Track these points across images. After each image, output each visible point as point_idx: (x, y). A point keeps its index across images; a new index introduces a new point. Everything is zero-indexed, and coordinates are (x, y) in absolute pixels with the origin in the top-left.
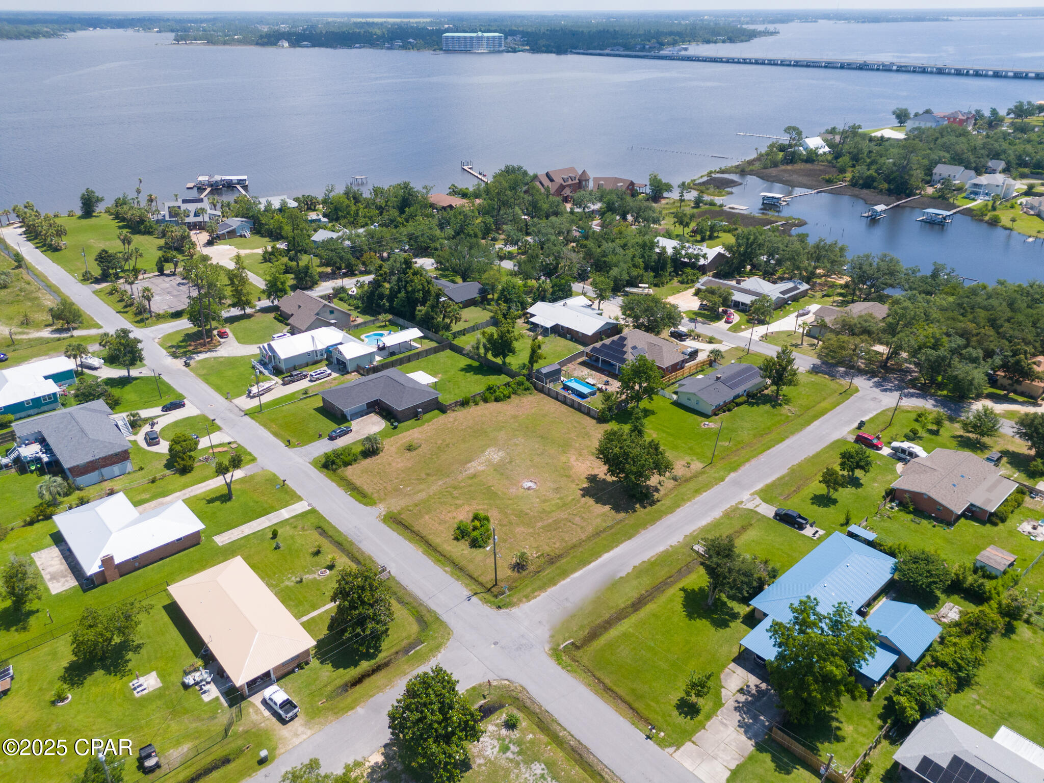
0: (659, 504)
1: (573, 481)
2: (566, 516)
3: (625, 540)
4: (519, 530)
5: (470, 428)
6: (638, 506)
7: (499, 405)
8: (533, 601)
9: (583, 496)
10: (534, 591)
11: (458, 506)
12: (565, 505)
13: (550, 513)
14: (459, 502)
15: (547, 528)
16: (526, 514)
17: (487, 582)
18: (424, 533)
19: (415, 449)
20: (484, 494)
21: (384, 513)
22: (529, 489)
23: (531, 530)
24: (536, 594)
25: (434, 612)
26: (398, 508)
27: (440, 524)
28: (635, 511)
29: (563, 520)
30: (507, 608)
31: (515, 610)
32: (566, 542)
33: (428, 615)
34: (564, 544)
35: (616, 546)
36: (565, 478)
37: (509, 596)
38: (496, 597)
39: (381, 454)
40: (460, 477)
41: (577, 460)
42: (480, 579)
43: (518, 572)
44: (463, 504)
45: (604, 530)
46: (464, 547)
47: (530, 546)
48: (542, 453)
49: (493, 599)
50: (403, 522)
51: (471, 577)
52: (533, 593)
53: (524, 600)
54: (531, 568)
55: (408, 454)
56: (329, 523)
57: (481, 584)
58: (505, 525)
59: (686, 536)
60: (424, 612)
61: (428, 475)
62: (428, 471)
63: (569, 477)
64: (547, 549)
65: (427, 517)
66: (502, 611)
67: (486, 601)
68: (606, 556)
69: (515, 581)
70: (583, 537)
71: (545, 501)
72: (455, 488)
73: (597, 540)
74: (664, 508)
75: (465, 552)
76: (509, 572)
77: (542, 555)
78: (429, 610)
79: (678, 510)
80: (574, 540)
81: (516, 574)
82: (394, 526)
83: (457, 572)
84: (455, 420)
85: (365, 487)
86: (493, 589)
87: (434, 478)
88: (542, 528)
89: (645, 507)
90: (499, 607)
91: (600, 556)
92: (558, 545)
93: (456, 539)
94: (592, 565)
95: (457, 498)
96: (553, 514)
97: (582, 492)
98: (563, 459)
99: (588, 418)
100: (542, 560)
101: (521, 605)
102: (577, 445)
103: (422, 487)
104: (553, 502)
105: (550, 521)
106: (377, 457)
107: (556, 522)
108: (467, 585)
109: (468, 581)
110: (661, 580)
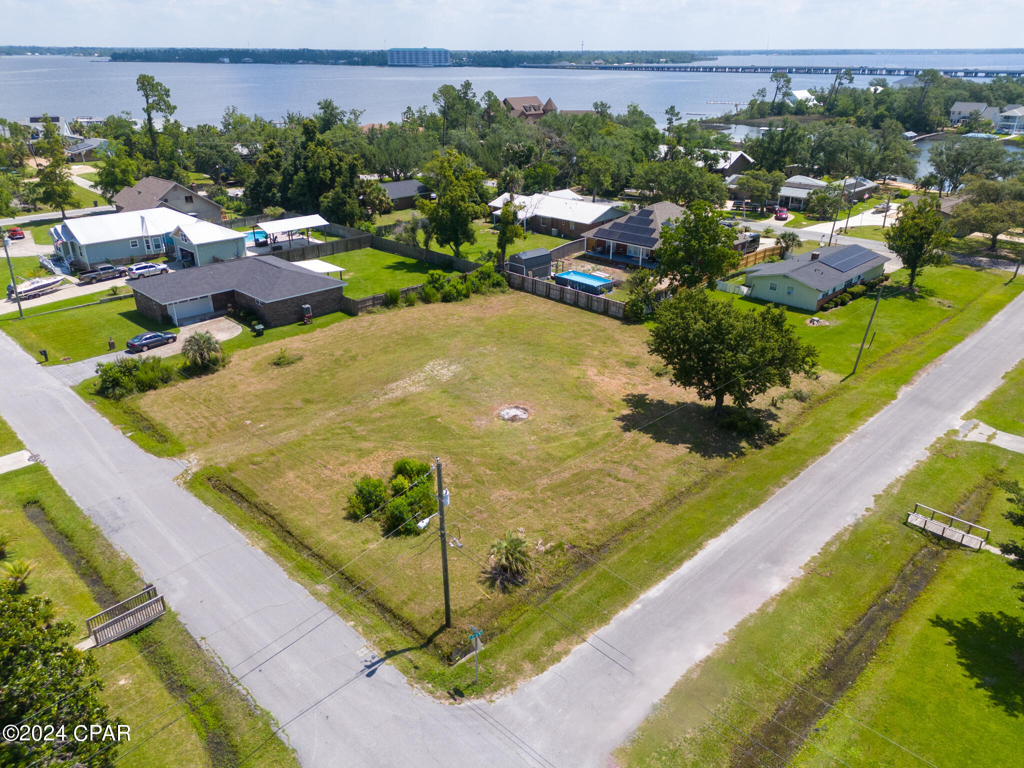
0: (786, 439)
1: (600, 405)
2: (599, 465)
3: (746, 510)
4: (499, 494)
5: (396, 333)
6: (744, 444)
7: (449, 306)
8: (552, 670)
9: (626, 429)
10: (551, 640)
11: (362, 453)
12: (591, 445)
13: (562, 460)
14: (364, 445)
15: (561, 489)
16: (513, 463)
17: (424, 620)
18: (277, 506)
19: (290, 363)
20: (420, 429)
21: (194, 470)
22: (514, 419)
23: (527, 494)
24: (557, 648)
25: (266, 714)
26: (231, 459)
27: (318, 487)
28: (742, 454)
29: (592, 472)
30: (480, 694)
31: (502, 700)
32: (609, 516)
33: (245, 725)
34: (608, 523)
35: (731, 523)
36: (582, 401)
37: (484, 656)
38: (448, 659)
39: (222, 372)
40: (373, 404)
41: (600, 373)
42: (407, 613)
43: (504, 590)
44: (376, 448)
45: (688, 491)
46: (370, 535)
47: (528, 528)
48: (533, 366)
49: (439, 668)
50: (236, 486)
51: (383, 608)
52: (549, 645)
53: (527, 666)
54: (535, 578)
55: (276, 371)
56: (60, 492)
57: (407, 625)
58: (466, 486)
59: (877, 498)
60: (237, 718)
61: (308, 401)
62: (308, 396)
63: (590, 398)
64: (570, 534)
65: (291, 475)
66: (466, 703)
67: (419, 675)
68: (714, 546)
69: (497, 613)
70: (646, 504)
71: (548, 440)
72: (361, 422)
73: (680, 511)
74: (801, 446)
75: (373, 546)
76: (482, 592)
77: (560, 546)
78: (251, 711)
79: (834, 449)
80: (628, 513)
81: (498, 596)
82: (211, 494)
83: (347, 596)
84: (371, 325)
85: (170, 425)
86: (441, 639)
87: (321, 405)
88: (552, 488)
89: (760, 447)
90: (457, 693)
91: (700, 546)
92: (591, 524)
93: (353, 517)
94: (687, 567)
95: (364, 438)
96: (571, 462)
97: (621, 424)
98: (574, 372)
99: (607, 318)
100: (560, 560)
101: (520, 683)
102: (596, 353)
103: (291, 421)
104: (567, 441)
105: (567, 474)
106: (211, 376)
107: (579, 477)
108: (369, 630)
109: (374, 618)
110: (868, 599)
